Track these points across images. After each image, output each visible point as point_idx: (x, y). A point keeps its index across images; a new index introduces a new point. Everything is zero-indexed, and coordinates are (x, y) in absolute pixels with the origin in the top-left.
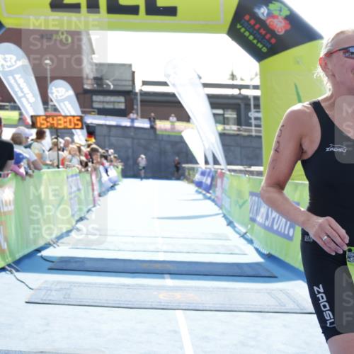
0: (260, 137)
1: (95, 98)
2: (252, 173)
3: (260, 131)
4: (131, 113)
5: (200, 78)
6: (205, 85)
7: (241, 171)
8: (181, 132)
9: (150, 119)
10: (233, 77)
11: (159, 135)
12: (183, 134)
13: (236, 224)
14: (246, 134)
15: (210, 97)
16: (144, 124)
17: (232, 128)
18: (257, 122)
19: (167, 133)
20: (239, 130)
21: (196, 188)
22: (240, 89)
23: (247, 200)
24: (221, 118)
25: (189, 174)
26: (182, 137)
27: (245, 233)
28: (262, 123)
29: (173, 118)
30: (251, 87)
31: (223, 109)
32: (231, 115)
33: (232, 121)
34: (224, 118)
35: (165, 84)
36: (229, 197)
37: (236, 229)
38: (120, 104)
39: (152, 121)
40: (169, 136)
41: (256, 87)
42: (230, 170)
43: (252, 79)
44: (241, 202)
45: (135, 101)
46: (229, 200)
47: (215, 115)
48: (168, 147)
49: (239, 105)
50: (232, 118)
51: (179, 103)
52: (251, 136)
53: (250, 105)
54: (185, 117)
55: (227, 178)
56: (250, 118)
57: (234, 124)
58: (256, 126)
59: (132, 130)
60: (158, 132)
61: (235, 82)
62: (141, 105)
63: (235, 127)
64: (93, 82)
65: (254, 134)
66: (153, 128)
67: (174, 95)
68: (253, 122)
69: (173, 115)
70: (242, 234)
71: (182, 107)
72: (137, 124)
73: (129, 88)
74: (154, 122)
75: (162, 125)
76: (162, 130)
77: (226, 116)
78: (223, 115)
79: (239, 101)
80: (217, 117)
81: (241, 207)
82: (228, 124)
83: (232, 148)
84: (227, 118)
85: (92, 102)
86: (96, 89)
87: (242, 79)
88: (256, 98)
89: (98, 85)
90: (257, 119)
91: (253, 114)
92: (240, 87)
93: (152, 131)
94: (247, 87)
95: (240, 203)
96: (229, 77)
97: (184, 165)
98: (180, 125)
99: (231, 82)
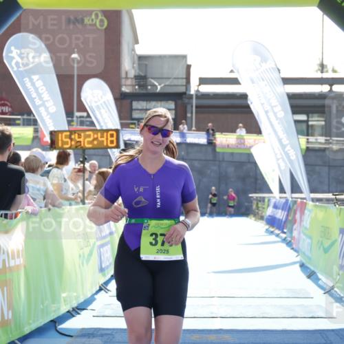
1: (136, 105)
4: (181, 123)
6: (287, 81)
7: (328, 200)
8: (250, 147)
9: (208, 131)
10: (322, 67)
11: (219, 153)
12: (254, 151)
13: (320, 276)
15: (291, 97)
16: (200, 138)
17: (319, 140)
19: (230, 151)
20: (327, 142)
21: (267, 227)
22: (331, 85)
23: (336, 241)
24: (304, 126)
25: (258, 208)
26: (250, 156)
27: (332, 288)
31: (307, 113)
32: (317, 121)
33: (318, 131)
34: (308, 126)
36: (310, 238)
37: (320, 282)
39: (211, 133)
40: (232, 154)
42: (313, 200)
44: (327, 244)
45: (189, 107)
46: (309, 241)
47: (296, 122)
48: (231, 170)
50: (318, 126)
51: (248, 107)
54: (254, 128)
55: (310, 211)
57: (322, 135)
59: (184, 146)
60: (218, 150)
61: (325, 75)
62: (196, 112)
63: (322, 139)
64: (134, 81)
66: (211, 143)
67: (241, 96)
69: (241, 125)
70: (328, 289)
71: (251, 112)
72: (190, 140)
73: (182, 89)
74: (213, 135)
75: (223, 139)
76: (223, 147)
77: (310, 123)
78: (307, 121)
80: (299, 125)
82: (312, 135)
83: (317, 168)
84: (312, 126)
85: (132, 110)
86: (138, 91)
87: (334, 71)
89: (140, 86)
92: (332, 82)
93: (210, 149)
96: (317, 67)
97: (250, 195)
98: (250, 139)
99: (319, 75)
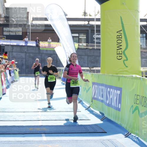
0: (100, 49)
1: (5, 29)
2: (94, 71)
3: (99, 46)
4: (25, 37)
5: (66, 15)
6: (69, 19)
7: (87, 70)
8: (55, 48)
9: (36, 41)
10: (85, 14)
11: (41, 50)
12: (55, 49)
13: (84, 102)
14: (91, 48)
15: (71, 26)
16: (33, 44)
18: (98, 41)
20: (87, 46)
21: (62, 82)
22: (89, 22)
23: (90, 87)
24: (77, 39)
26: (54, 51)
27: (89, 107)
28: (101, 41)
29: (50, 40)
30: (95, 20)
31: (79, 33)
32: (83, 37)
33: (83, 41)
34: (79, 39)
35: (46, 19)
37: (84, 105)
38: (19, 32)
39: (37, 42)
40: (47, 50)
41: (98, 20)
43: (96, 15)
47: (73, 37)
49: (88, 31)
50: (83, 39)
51: (54, 30)
52: (94, 49)
53: (94, 31)
54: (56, 39)
56: (94, 39)
58: (97, 43)
59: (26, 47)
61: (86, 17)
63: (85, 44)
64: (4, 18)
65: (95, 48)
66: (38, 46)
67: (50, 26)
68: (95, 40)
69: (50, 38)
70: (87, 107)
71: (55, 33)
72: (29, 44)
74: (39, 42)
75: (43, 44)
76: (43, 47)
77: (80, 37)
78: (79, 37)
79: (88, 28)
80: (75, 38)
81: (87, 91)
82: (81, 43)
83: (83, 57)
84: (81, 38)
85: (3, 31)
86: (6, 23)
87: (90, 15)
88: (98, 26)
89: (7, 21)
90: (97, 39)
91: (95, 36)
92: (89, 20)
93: (37, 48)
94: (92, 20)
95: (87, 89)
96: (83, 14)
98: (53, 44)
99: (84, 17)
